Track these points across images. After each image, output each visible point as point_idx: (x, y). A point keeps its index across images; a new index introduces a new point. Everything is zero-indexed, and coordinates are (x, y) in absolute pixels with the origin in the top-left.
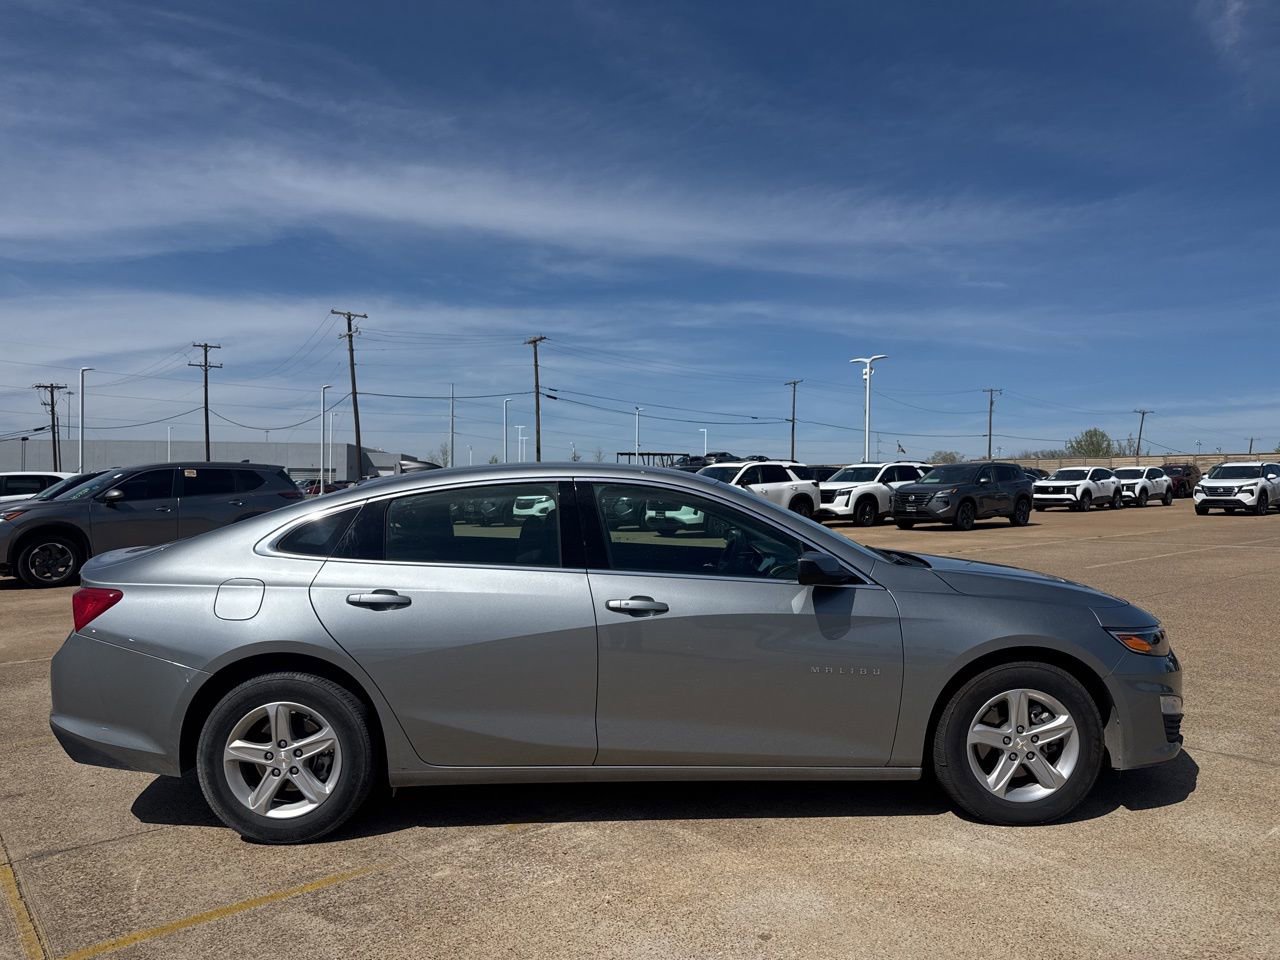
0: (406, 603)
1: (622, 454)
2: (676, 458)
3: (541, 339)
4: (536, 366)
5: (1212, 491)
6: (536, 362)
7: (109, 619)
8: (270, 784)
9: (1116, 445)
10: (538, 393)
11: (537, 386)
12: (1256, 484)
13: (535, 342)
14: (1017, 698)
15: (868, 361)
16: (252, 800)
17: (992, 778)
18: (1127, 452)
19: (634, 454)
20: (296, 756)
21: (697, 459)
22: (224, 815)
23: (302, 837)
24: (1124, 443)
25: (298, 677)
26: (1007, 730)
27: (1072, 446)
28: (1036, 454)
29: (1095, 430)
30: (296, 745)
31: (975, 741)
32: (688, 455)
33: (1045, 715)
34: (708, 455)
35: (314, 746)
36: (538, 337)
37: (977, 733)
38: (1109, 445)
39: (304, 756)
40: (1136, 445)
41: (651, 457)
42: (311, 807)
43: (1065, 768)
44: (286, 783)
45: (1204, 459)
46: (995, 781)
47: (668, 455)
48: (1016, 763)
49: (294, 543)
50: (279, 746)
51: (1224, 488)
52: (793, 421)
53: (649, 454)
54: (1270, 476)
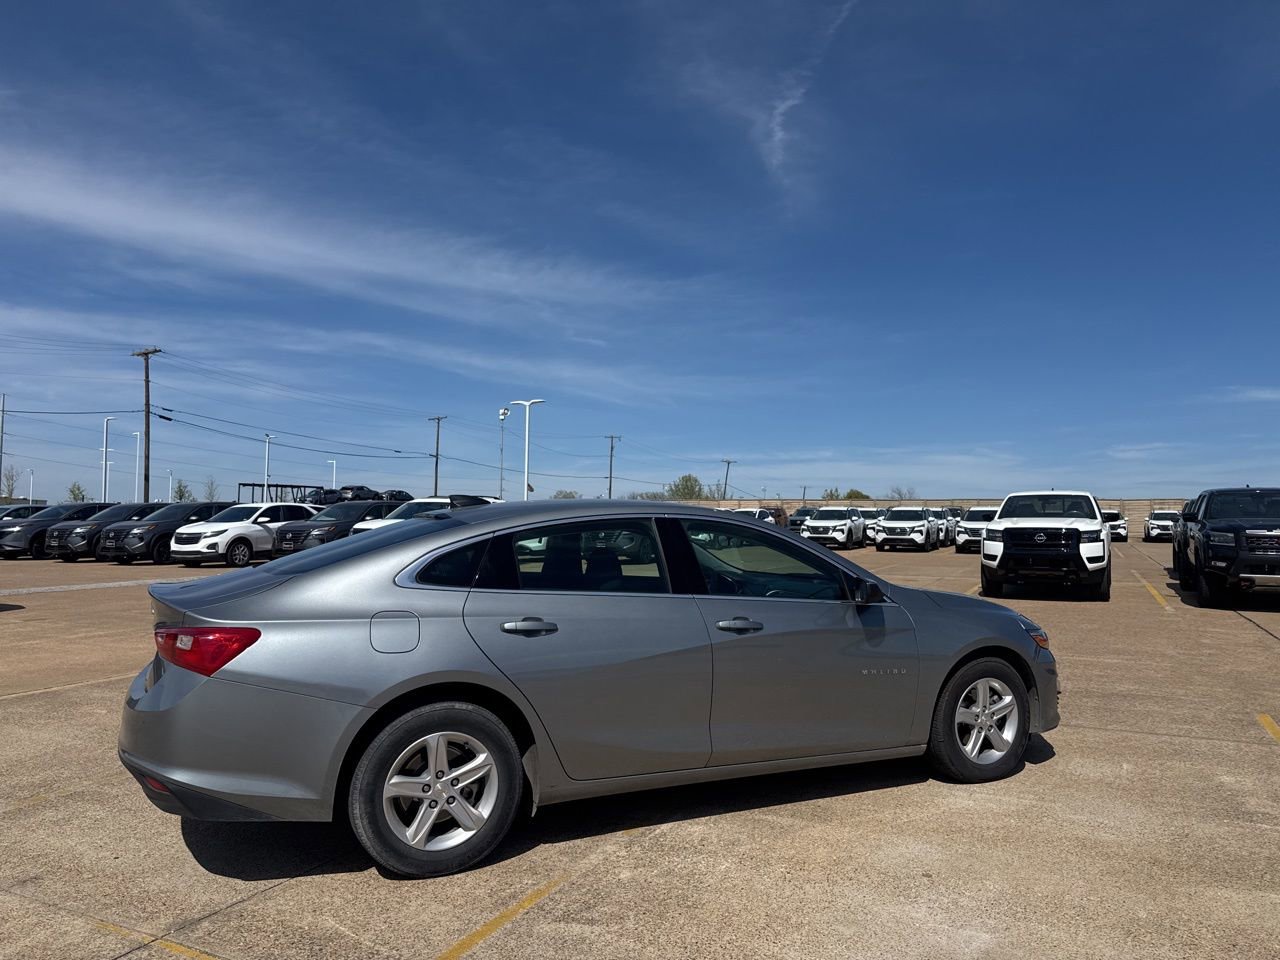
0: (552, 629)
1: (244, 485)
2: (308, 491)
3: (156, 351)
4: (147, 382)
5: (814, 530)
6: (147, 377)
7: (246, 661)
8: (426, 817)
9: (706, 490)
10: (148, 413)
11: (147, 404)
12: (845, 525)
13: (146, 354)
14: (982, 686)
15: (527, 404)
16: (413, 835)
17: (969, 748)
18: (716, 496)
19: (262, 486)
20: (453, 785)
21: (332, 492)
22: (384, 854)
23: (460, 865)
24: (714, 488)
25: (457, 705)
26: (976, 709)
27: (671, 489)
28: (641, 496)
29: (690, 476)
30: (454, 774)
31: (960, 720)
32: (322, 488)
33: (996, 697)
34: (344, 488)
35: (470, 774)
36: (151, 349)
37: (961, 715)
38: (700, 489)
39: (460, 785)
40: (723, 489)
41: (279, 489)
42: (468, 835)
43: (1009, 734)
44: (443, 813)
45: (787, 503)
46: (971, 748)
47: (299, 487)
48: (983, 734)
49: (432, 574)
50: (437, 778)
51: (823, 527)
52: (437, 456)
53: (277, 486)
54: (854, 518)
